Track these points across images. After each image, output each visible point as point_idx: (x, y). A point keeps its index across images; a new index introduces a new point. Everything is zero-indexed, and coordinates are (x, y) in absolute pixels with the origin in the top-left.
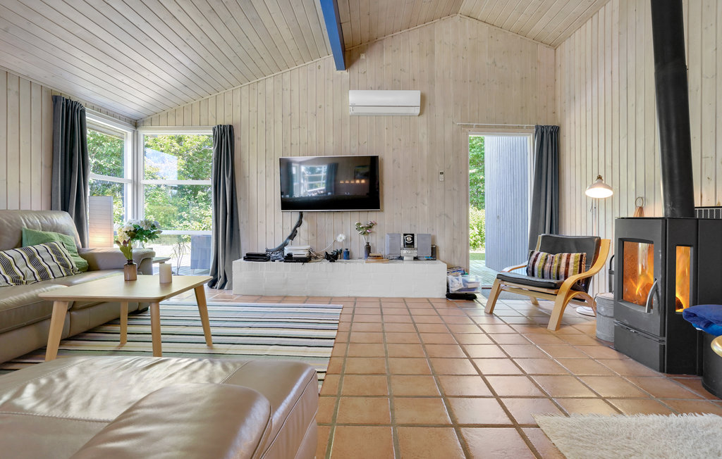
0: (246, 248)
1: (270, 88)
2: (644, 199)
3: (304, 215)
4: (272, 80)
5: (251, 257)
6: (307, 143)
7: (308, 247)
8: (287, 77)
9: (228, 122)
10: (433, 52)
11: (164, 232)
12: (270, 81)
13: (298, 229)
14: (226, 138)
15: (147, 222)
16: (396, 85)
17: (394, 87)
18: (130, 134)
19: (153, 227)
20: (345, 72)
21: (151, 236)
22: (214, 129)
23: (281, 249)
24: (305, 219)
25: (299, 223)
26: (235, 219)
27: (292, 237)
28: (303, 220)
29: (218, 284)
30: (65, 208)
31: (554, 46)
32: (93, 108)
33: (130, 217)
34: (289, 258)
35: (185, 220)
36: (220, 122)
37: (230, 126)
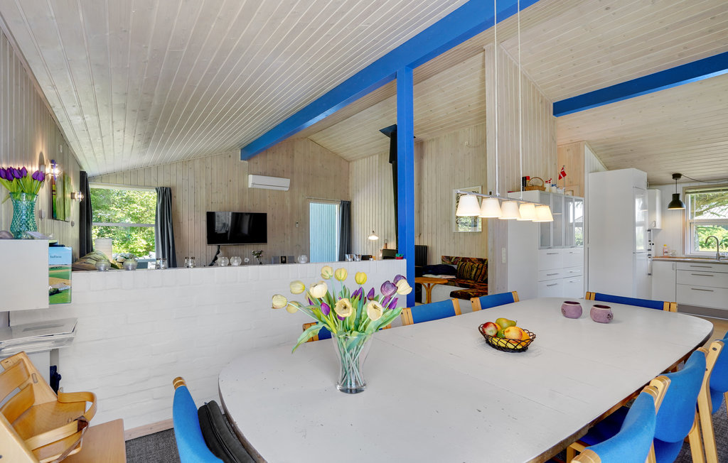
1: (197, 165)
2: (387, 240)
3: (221, 247)
4: (198, 161)
6: (222, 203)
8: (208, 160)
9: (167, 184)
10: (293, 156)
16: (274, 174)
17: (274, 175)
20: (246, 162)
22: (157, 190)
24: (222, 250)
25: (218, 252)
28: (220, 250)
31: (349, 162)
36: (161, 185)
37: (170, 188)
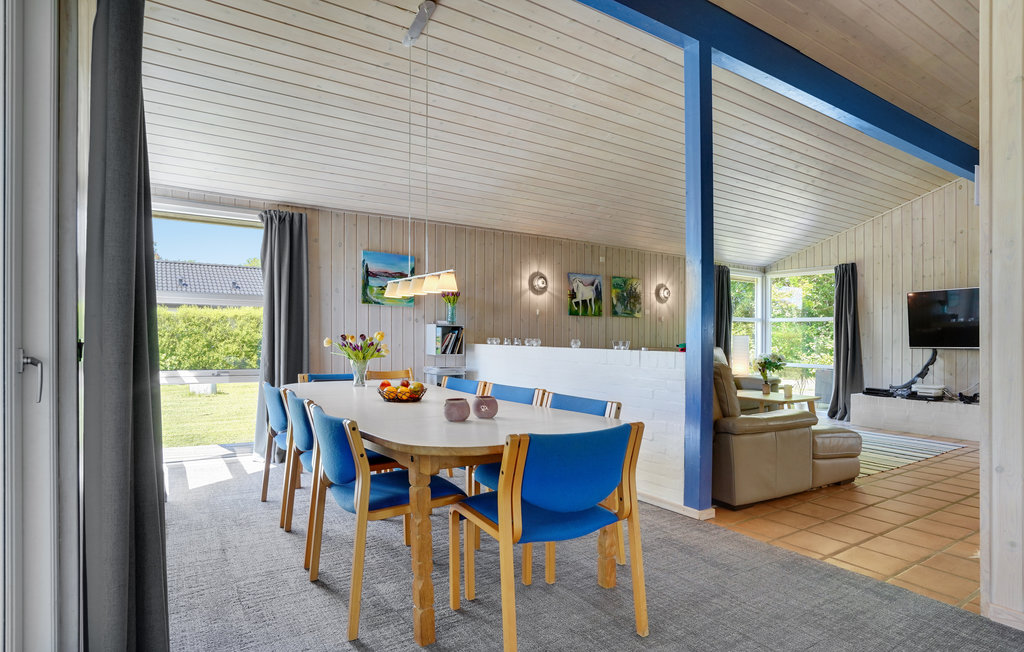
0: (869, 382)
1: (897, 220)
3: (939, 352)
4: (899, 212)
5: (871, 392)
7: (943, 386)
8: (917, 206)
9: (850, 260)
11: (789, 365)
12: (897, 213)
13: (930, 367)
14: (848, 277)
15: (774, 356)
18: (760, 279)
19: (780, 360)
21: (778, 367)
22: (836, 269)
23: (908, 386)
24: (940, 356)
25: (933, 361)
26: (857, 355)
27: (922, 375)
28: (937, 357)
29: (838, 416)
30: (718, 345)
32: (734, 267)
33: (759, 352)
34: (913, 396)
35: (813, 351)
36: (843, 261)
37: (853, 264)
